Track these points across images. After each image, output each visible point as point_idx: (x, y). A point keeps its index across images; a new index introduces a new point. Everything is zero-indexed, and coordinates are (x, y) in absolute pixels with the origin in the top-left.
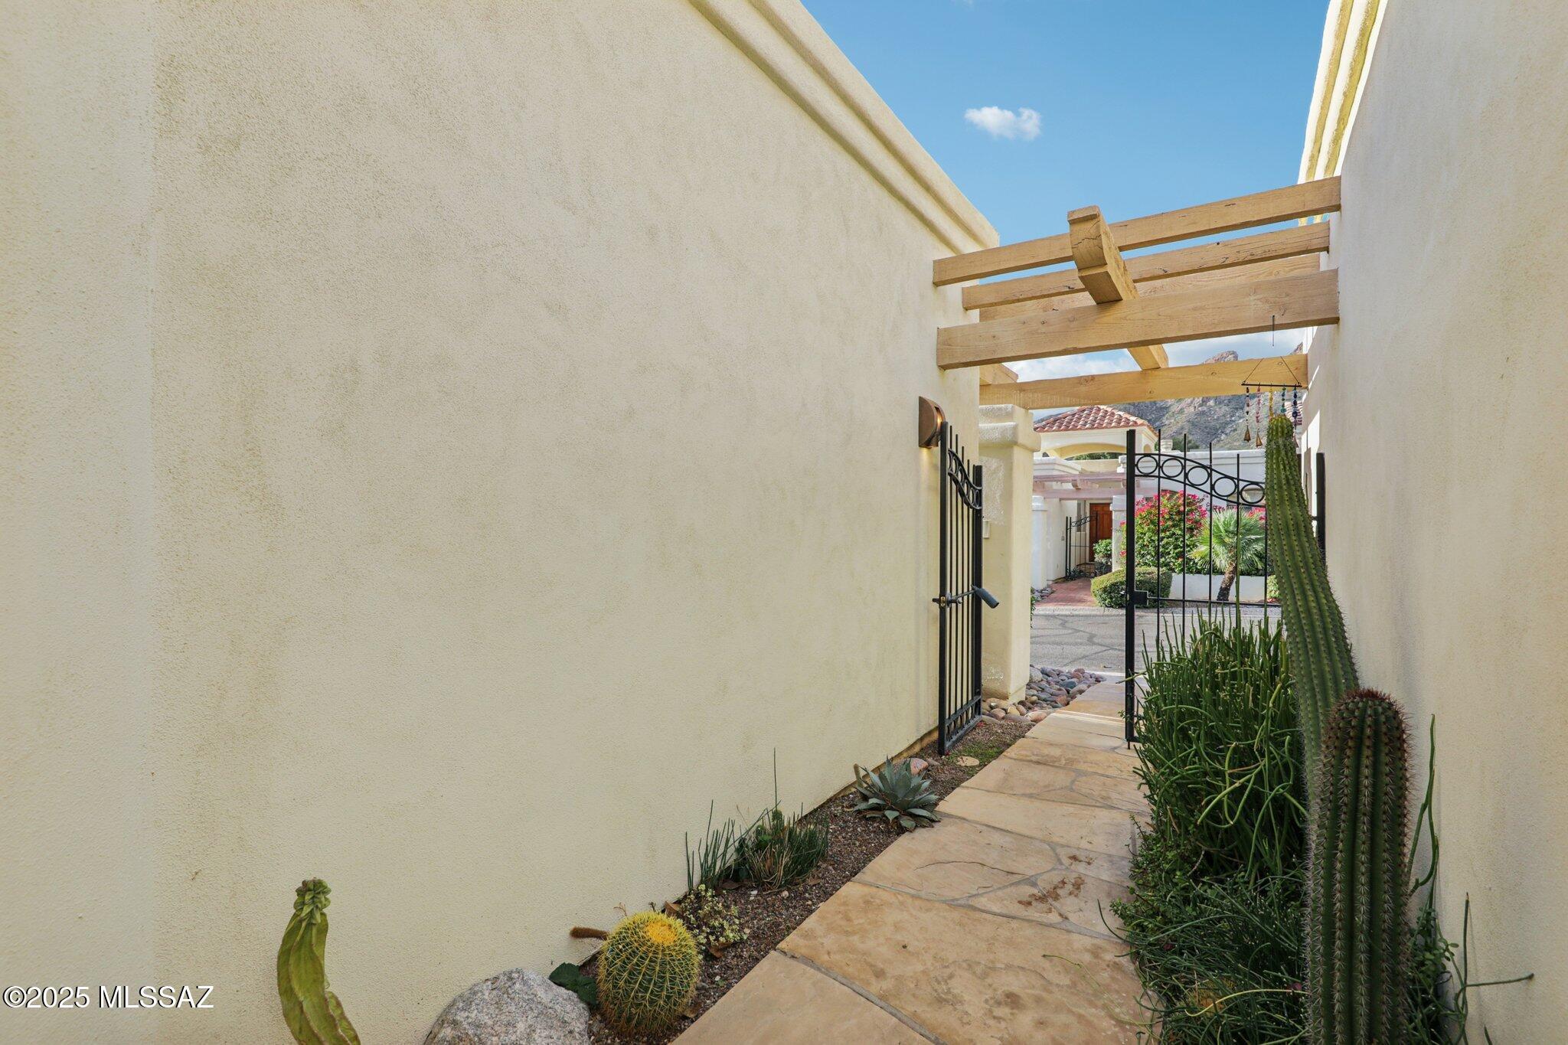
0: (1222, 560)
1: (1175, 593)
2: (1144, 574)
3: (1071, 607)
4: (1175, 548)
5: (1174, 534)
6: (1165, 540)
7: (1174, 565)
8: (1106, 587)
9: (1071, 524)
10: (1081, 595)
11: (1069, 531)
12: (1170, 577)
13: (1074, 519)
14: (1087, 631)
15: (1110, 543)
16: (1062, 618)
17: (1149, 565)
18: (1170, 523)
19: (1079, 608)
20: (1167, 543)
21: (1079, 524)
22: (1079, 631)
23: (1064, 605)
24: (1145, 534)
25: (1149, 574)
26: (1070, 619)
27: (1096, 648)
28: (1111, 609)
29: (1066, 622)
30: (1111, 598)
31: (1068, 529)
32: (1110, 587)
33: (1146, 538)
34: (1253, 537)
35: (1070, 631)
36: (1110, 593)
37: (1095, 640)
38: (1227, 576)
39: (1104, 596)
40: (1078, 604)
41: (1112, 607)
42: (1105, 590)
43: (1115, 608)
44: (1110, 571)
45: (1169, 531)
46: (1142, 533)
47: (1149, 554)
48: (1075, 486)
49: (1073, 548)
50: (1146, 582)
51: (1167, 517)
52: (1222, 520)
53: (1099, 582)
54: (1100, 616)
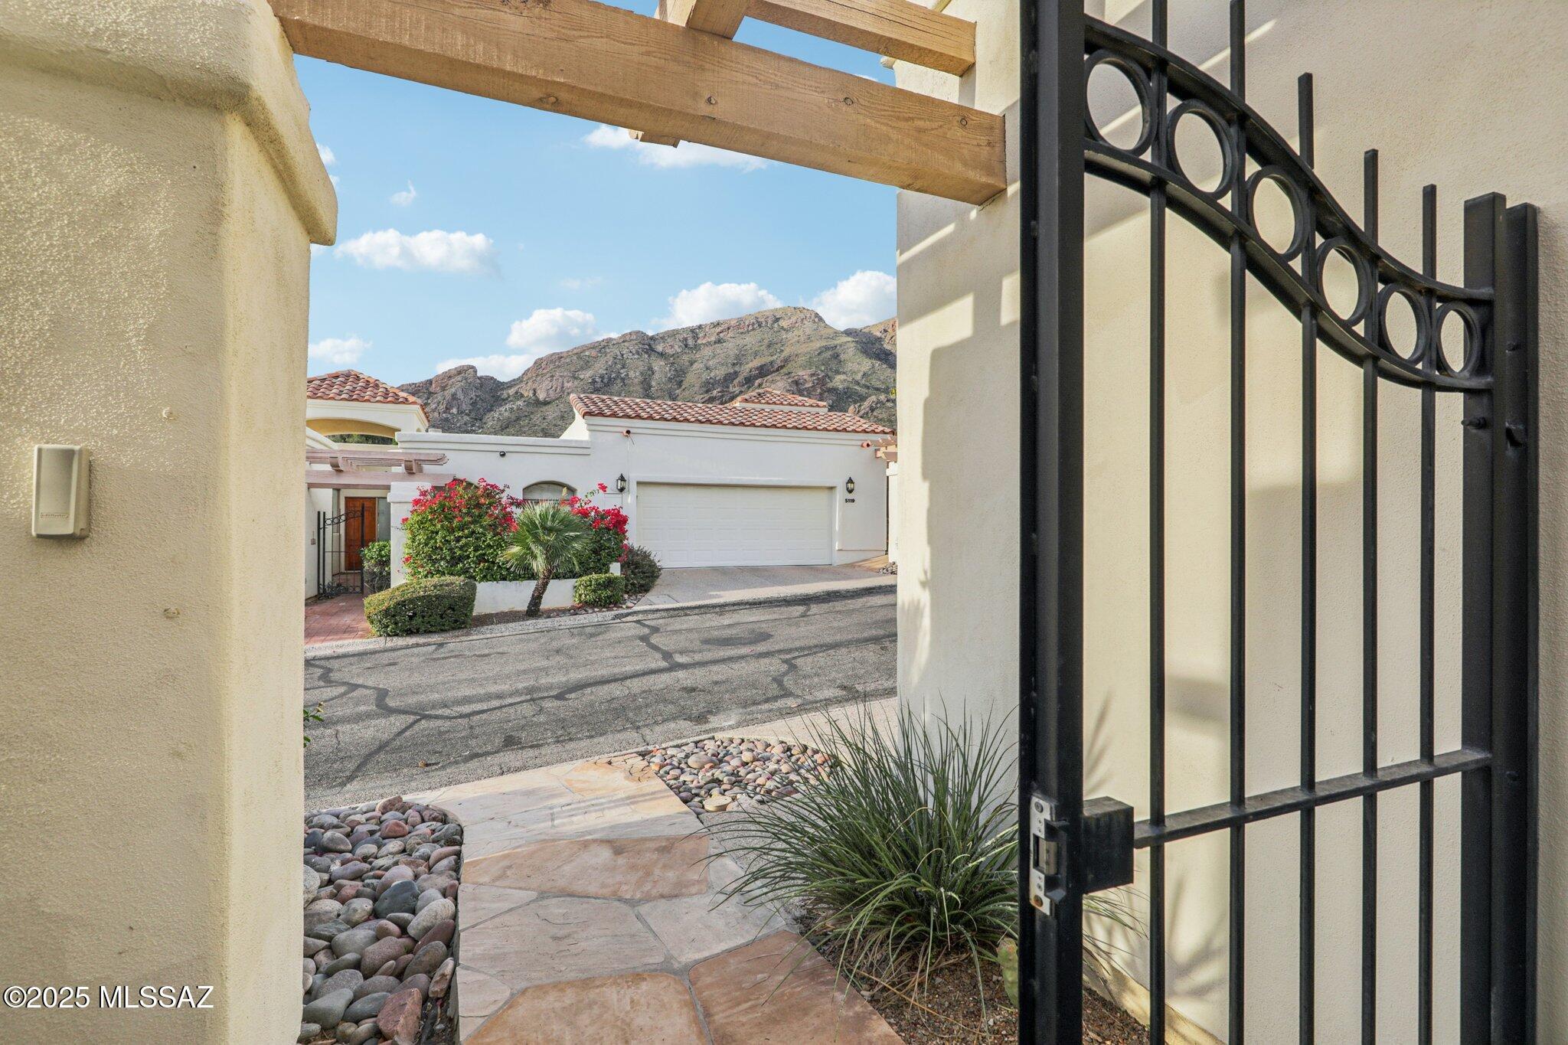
0: (539, 565)
1: (480, 608)
2: (441, 586)
3: (334, 643)
4: (476, 550)
5: (473, 532)
6: (464, 541)
7: (474, 571)
8: (388, 609)
9: (324, 522)
10: (347, 620)
11: (322, 531)
12: (474, 588)
13: (329, 515)
14: (370, 683)
15: (385, 546)
16: (323, 663)
17: (443, 574)
18: (468, 519)
19: (346, 642)
20: (466, 545)
21: (336, 521)
22: (356, 686)
23: (323, 641)
24: (437, 533)
25: (447, 585)
26: (335, 664)
27: (398, 722)
28: (395, 639)
29: (330, 670)
30: (396, 623)
31: (320, 528)
32: (395, 608)
33: (439, 538)
34: (572, 534)
35: (342, 689)
36: (394, 616)
37: (391, 703)
38: (540, 581)
39: (385, 621)
40: (346, 636)
41: (397, 635)
42: (387, 613)
43: (402, 636)
44: (389, 586)
45: (467, 529)
46: (432, 532)
47: (442, 559)
48: (335, 466)
49: (328, 556)
50: (444, 597)
51: (464, 511)
52: (538, 512)
53: (376, 601)
54: (379, 652)
